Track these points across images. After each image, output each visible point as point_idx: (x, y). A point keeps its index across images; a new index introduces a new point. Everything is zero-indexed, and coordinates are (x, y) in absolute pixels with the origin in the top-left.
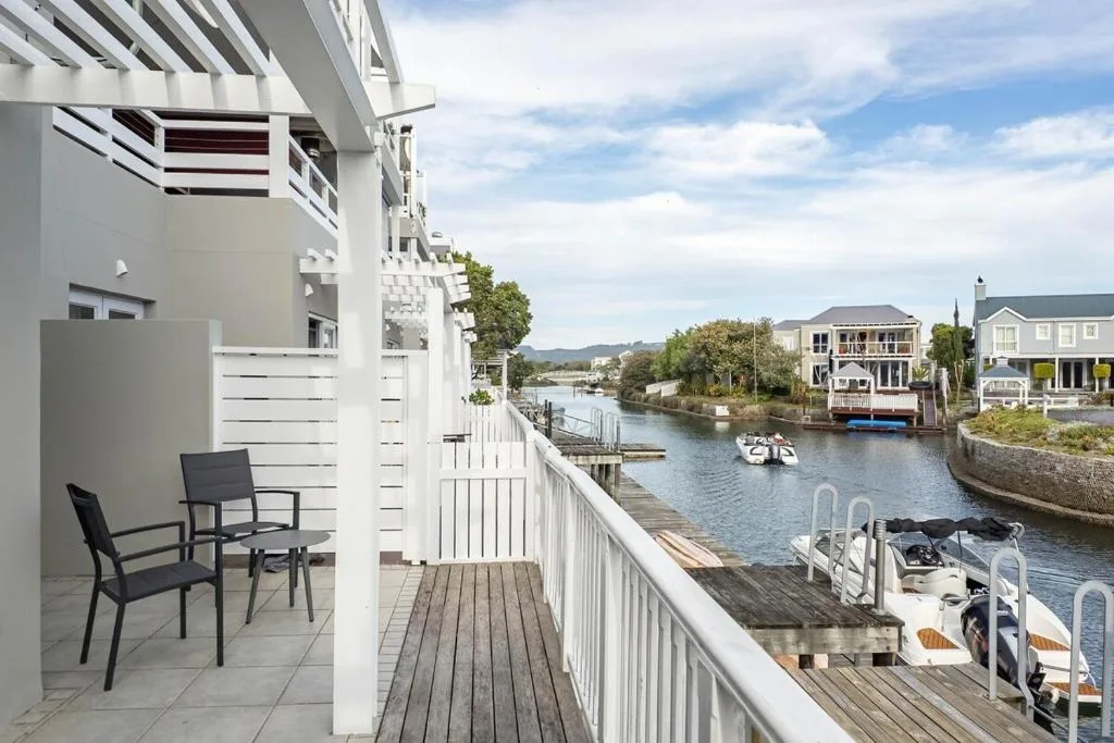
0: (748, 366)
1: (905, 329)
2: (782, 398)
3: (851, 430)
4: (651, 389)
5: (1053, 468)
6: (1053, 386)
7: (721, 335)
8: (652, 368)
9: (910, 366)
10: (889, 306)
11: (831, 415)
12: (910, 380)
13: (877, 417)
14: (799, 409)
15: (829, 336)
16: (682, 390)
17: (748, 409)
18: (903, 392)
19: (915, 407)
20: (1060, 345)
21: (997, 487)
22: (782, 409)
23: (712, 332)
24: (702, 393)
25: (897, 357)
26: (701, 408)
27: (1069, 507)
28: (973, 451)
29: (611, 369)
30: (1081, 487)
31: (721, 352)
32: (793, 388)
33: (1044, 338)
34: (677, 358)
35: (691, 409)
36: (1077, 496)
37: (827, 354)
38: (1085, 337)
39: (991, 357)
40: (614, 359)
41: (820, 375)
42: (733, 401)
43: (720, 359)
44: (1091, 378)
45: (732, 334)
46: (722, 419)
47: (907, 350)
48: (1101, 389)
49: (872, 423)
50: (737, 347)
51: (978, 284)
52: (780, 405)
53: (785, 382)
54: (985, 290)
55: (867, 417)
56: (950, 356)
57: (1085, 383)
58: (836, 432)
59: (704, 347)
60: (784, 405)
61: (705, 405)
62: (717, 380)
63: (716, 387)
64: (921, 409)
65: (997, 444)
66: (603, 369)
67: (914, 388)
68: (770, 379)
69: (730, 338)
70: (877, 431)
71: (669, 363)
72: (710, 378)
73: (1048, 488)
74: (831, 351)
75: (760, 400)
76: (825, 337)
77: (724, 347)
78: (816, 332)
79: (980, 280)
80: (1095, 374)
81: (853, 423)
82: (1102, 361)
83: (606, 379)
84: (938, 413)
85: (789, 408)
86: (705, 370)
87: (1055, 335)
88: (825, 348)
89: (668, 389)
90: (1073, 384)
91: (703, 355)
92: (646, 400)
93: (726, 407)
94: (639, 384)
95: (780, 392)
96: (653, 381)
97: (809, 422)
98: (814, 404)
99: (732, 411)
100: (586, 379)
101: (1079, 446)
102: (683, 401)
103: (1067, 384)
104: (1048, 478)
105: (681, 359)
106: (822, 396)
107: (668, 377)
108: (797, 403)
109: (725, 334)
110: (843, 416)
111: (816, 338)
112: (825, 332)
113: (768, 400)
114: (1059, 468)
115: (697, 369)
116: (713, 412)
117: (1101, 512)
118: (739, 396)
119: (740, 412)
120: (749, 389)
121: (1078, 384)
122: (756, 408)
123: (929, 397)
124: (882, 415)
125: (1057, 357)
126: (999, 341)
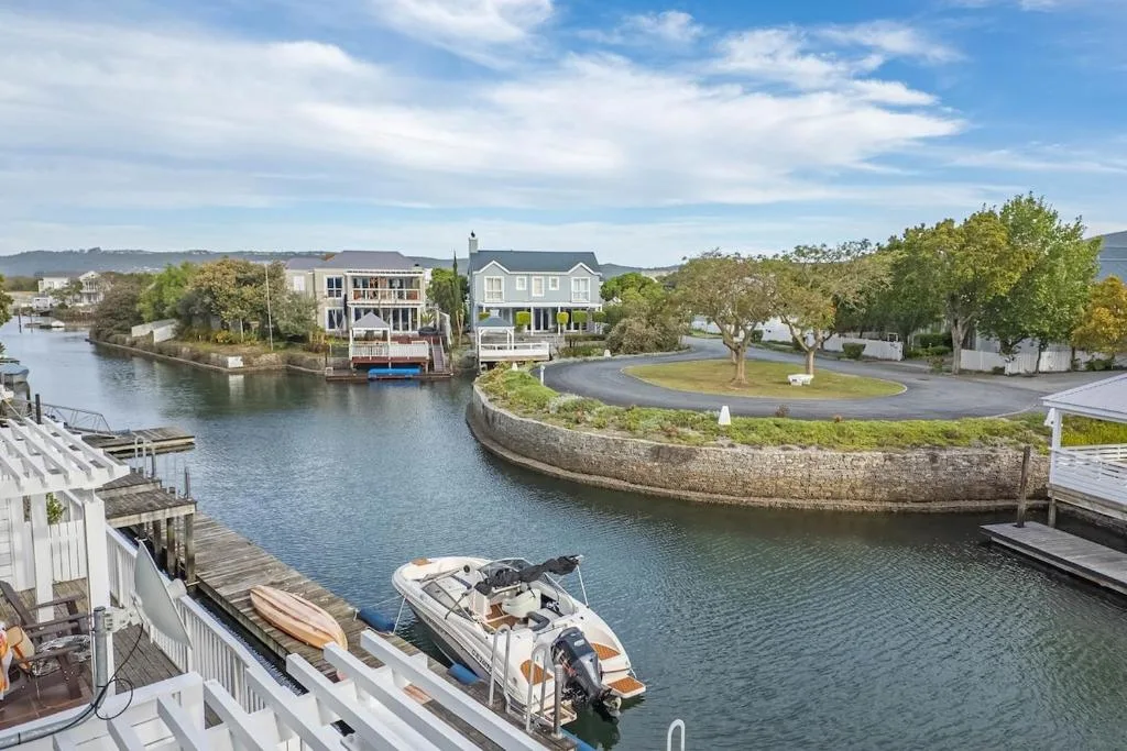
0: (261, 312)
1: (412, 278)
2: (300, 345)
3: (372, 380)
4: (138, 331)
5: (557, 440)
6: (529, 328)
7: (229, 277)
8: (139, 307)
9: (419, 312)
10: (397, 253)
11: (352, 366)
12: (419, 327)
13: (395, 365)
14: (321, 359)
15: (343, 281)
16: (181, 334)
17: (264, 358)
18: (415, 339)
19: (426, 355)
20: (534, 295)
21: (514, 452)
22: (302, 358)
23: (218, 275)
24: (208, 339)
25: (406, 303)
26: (209, 358)
27: (569, 470)
28: (493, 419)
29: (69, 294)
30: (577, 455)
31: (229, 296)
32: (311, 337)
33: (521, 289)
34: (171, 297)
35: (197, 358)
36: (573, 462)
37: (342, 298)
38: (551, 289)
39: (485, 305)
40: (72, 282)
41: (336, 319)
42: (246, 350)
43: (228, 304)
44: (555, 322)
45: (240, 276)
46: (235, 372)
47: (415, 298)
48: (562, 331)
49: (390, 371)
50: (248, 291)
51: (471, 238)
52: (297, 352)
53: (304, 331)
54: (476, 244)
55: (385, 366)
56: (451, 303)
57: (550, 326)
58: (358, 383)
59: (209, 291)
60: (304, 354)
61: (214, 355)
62: (224, 326)
63: (225, 333)
64: (431, 354)
65: (514, 417)
66: (56, 293)
67: (423, 334)
68: (287, 328)
69: (238, 280)
70: (396, 380)
71: (160, 301)
72: (215, 323)
73: (553, 456)
74: (346, 296)
75: (276, 348)
76: (339, 283)
77: (232, 291)
78: (331, 276)
79: (473, 235)
80: (558, 321)
81: (373, 373)
82: (562, 309)
83: (63, 306)
84: (445, 358)
85: (309, 357)
86: (209, 313)
87: (529, 286)
88: (339, 294)
89: (162, 333)
90: (542, 327)
91: (207, 300)
92: (133, 344)
93: (240, 358)
94: (120, 324)
95: (297, 339)
96: (139, 320)
97: (331, 374)
98: (334, 352)
99: (247, 361)
100: (34, 305)
101: (574, 419)
102: (186, 348)
103: (538, 328)
104: (554, 447)
105: (179, 300)
106: (342, 344)
107: (159, 317)
108: (316, 351)
109: (233, 275)
110: (364, 366)
111: (330, 281)
112: (338, 276)
113: (285, 348)
114: (561, 440)
115: (200, 313)
116: (225, 364)
117: (590, 474)
118: (252, 344)
119: (255, 362)
120: (263, 335)
121: (545, 328)
122: (272, 357)
123: (436, 342)
124: (399, 364)
125: (532, 305)
126: (490, 290)
